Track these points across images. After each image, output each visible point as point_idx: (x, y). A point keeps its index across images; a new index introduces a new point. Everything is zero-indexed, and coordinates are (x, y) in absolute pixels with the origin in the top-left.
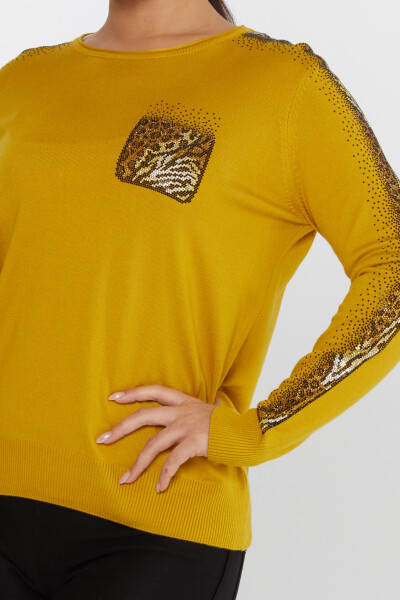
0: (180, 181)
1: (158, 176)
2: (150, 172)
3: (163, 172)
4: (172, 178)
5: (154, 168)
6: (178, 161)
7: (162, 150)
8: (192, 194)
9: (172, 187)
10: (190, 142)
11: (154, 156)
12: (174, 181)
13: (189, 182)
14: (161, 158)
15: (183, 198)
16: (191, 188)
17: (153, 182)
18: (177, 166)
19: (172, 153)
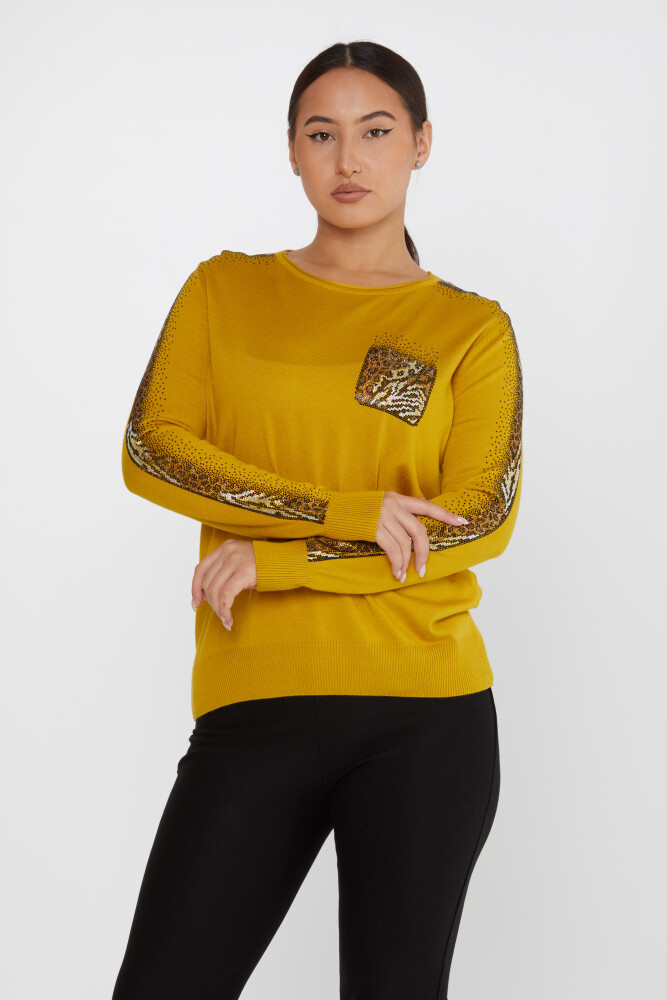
0: (410, 406)
1: (393, 401)
2: (386, 397)
3: (398, 398)
4: (405, 403)
5: (389, 394)
6: (410, 388)
7: (395, 376)
8: (419, 418)
9: (404, 411)
10: (416, 371)
11: (388, 382)
12: (406, 406)
13: (417, 407)
14: (394, 385)
15: (413, 422)
16: (417, 413)
17: (388, 406)
18: (409, 393)
19: (403, 380)
